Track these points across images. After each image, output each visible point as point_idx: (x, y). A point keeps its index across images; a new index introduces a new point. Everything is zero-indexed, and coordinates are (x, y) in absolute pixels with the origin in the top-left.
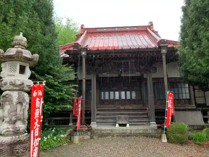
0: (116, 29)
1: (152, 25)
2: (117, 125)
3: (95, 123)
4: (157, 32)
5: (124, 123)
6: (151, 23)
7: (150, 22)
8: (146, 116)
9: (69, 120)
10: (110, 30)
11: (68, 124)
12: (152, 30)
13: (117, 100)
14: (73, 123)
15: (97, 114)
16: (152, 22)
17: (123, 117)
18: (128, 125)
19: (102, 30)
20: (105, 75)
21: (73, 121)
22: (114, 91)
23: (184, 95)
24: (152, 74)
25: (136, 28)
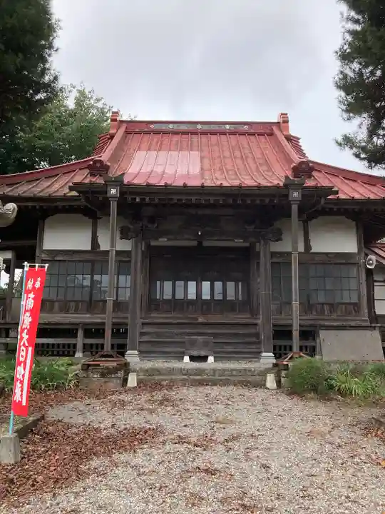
0: (199, 127)
1: (286, 122)
2: (187, 359)
3: (136, 352)
4: (299, 139)
5: (203, 353)
6: (284, 115)
7: (282, 114)
8: (254, 339)
9: (75, 345)
10: (183, 128)
11: (73, 355)
12: (285, 133)
13: (191, 302)
14: (84, 352)
15: (142, 334)
16: (286, 114)
17: (202, 340)
18: (211, 359)
19: (164, 127)
20: (163, 241)
21: (84, 348)
22: (187, 280)
23: (346, 294)
24: (271, 243)
25: (246, 127)
